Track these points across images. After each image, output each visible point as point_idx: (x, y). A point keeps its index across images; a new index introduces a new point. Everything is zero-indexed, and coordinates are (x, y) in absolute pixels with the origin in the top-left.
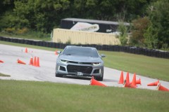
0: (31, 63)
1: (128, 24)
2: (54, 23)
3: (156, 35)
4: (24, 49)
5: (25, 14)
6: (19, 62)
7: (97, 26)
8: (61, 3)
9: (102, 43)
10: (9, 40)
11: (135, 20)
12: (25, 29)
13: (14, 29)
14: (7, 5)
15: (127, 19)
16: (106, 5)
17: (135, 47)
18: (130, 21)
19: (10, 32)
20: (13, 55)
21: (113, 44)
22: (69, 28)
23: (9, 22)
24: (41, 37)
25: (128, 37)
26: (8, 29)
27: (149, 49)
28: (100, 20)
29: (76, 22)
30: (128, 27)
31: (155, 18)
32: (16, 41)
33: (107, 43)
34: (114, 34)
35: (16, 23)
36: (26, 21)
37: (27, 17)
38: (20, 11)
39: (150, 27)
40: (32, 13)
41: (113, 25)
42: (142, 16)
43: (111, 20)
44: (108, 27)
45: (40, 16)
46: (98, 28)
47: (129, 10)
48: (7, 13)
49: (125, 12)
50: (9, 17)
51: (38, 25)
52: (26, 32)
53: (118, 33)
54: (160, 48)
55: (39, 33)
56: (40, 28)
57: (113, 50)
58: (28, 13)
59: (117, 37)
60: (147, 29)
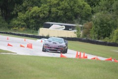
0: (28, 46)
1: (81, 26)
2: (40, 25)
3: (97, 32)
4: (23, 39)
5: (24, 20)
6: (21, 46)
7: (64, 27)
8: (44, 14)
9: (67, 36)
10: (15, 34)
11: (85, 24)
12: (24, 28)
13: (17, 28)
14: (14, 15)
15: (81, 23)
16: (69, 15)
17: (85, 39)
18: (82, 24)
19: (15, 30)
20: (18, 42)
21: (73, 37)
22: (48, 28)
23: (15, 24)
24: (33, 32)
25: (81, 33)
26: (14, 28)
27: (93, 40)
28: (66, 23)
29: (52, 25)
30: (81, 27)
31: (96, 23)
32: (19, 35)
33: (70, 36)
34: (73, 31)
35: (19, 24)
36: (24, 23)
37: (25, 21)
38: (21, 18)
39: (94, 27)
40: (28, 19)
41: (73, 26)
42: (89, 21)
43: (72, 23)
44: (70, 27)
45: (32, 21)
46: (64, 28)
47: (82, 18)
48: (14, 19)
49: (80, 19)
50: (15, 21)
51: (31, 26)
52: (24, 30)
53: (75, 31)
54: (99, 39)
55: (32, 31)
56: (32, 27)
57: (73, 40)
58: (25, 19)
59: (75, 33)
60: (91, 28)
